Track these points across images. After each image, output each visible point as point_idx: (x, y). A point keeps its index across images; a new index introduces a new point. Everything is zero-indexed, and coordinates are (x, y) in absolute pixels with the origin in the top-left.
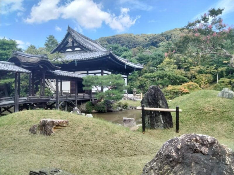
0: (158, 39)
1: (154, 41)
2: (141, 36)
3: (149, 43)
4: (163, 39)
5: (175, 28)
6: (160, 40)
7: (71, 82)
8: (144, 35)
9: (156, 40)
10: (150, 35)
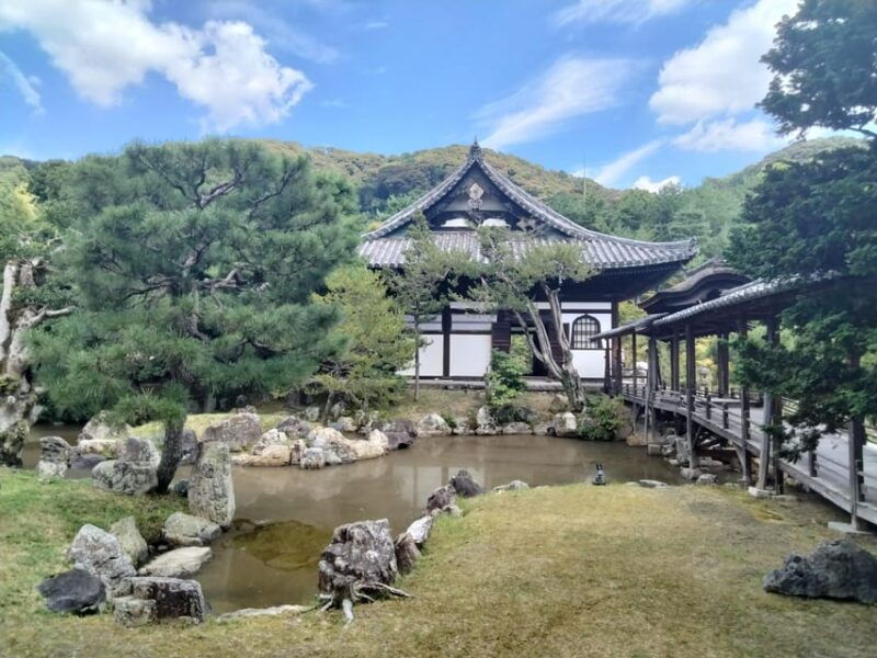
0: (400, 175)
1: (387, 181)
2: (332, 157)
3: (370, 185)
4: (419, 177)
5: (454, 145)
6: (408, 181)
7: (493, 339)
8: (340, 152)
9: (395, 178)
10: (364, 157)
